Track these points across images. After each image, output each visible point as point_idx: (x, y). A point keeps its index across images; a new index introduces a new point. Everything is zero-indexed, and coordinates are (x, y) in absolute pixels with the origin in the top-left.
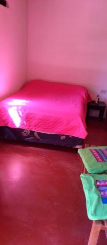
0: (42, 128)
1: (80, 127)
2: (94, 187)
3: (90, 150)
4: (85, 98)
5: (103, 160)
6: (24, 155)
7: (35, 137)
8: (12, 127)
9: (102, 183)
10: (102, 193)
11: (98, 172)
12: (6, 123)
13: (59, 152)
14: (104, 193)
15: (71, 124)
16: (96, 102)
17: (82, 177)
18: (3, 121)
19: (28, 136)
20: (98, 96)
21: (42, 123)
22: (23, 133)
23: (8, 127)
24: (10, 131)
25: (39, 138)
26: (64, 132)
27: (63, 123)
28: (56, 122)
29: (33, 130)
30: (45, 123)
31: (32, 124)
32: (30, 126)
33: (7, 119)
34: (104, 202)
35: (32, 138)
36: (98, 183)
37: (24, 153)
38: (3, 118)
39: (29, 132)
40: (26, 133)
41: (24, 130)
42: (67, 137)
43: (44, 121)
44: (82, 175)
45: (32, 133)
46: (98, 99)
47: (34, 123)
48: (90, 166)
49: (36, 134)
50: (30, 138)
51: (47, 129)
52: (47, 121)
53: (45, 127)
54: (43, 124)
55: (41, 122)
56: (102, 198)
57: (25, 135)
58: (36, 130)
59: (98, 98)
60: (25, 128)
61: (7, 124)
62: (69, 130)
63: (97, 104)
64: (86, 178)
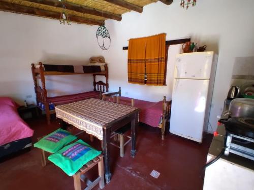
1: (24, 129)
2: (63, 157)
3: (45, 139)
9: (67, 152)
10: (70, 157)
15: (12, 131)
16: (26, 106)
20: (25, 101)
26: (6, 141)
34: (74, 160)
36: (64, 154)
42: (12, 143)
44: (49, 158)
56: (72, 160)
63: (28, 107)
64: (54, 157)
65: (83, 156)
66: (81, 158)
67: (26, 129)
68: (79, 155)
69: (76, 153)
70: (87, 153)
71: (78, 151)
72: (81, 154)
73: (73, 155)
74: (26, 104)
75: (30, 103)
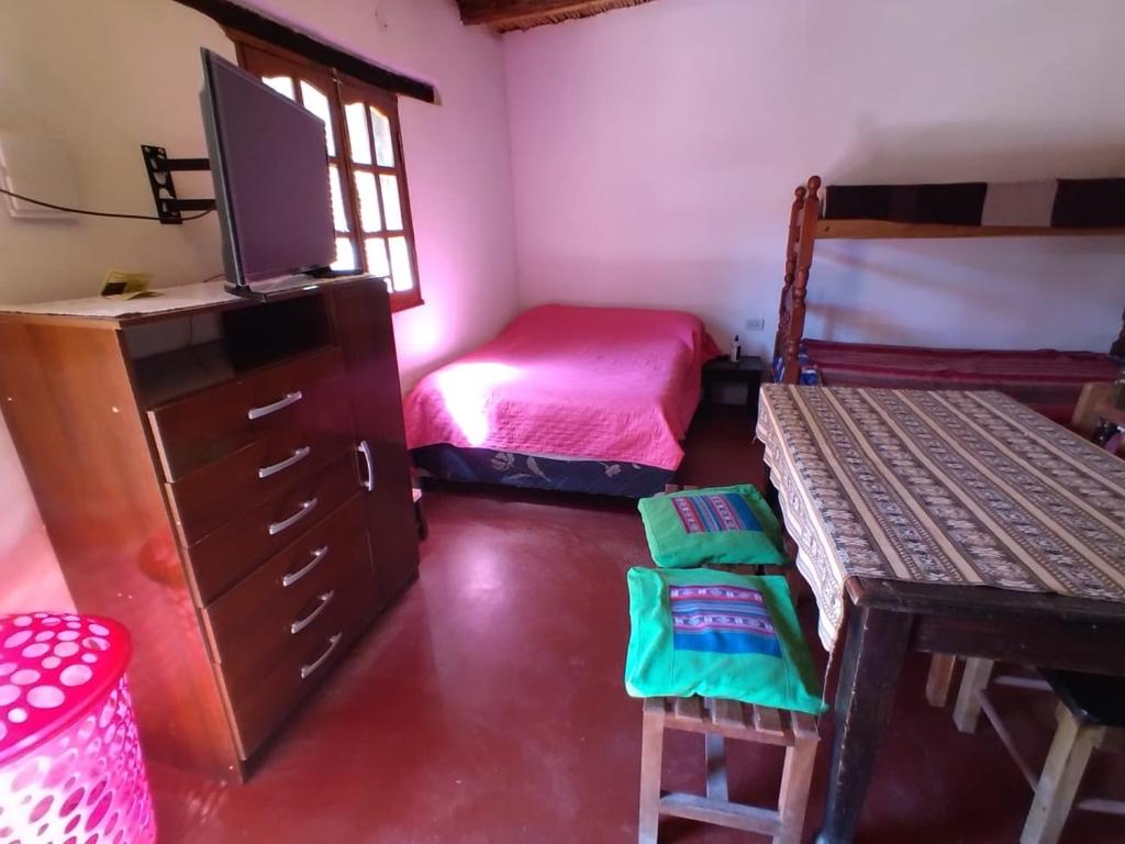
0: (547, 444)
1: (658, 435)
2: (659, 602)
3: (673, 499)
4: (691, 346)
5: (703, 526)
6: (498, 526)
7: (530, 471)
8: (461, 446)
9: (687, 593)
10: (679, 621)
11: (684, 563)
12: (445, 434)
13: (604, 515)
14: (685, 622)
15: (631, 428)
16: (734, 358)
17: (632, 578)
18: (437, 428)
19: (512, 472)
20: (737, 339)
21: (544, 430)
22: (493, 461)
23: (451, 445)
24: (458, 459)
25: (541, 474)
26: (611, 452)
27: (608, 425)
28: (587, 424)
29: (522, 451)
30: (553, 427)
31: (517, 432)
32: (510, 441)
33: (446, 424)
34: (677, 646)
35: (522, 475)
36: (675, 594)
37: (500, 521)
38: (437, 420)
39: (513, 459)
40: (502, 460)
41: (497, 452)
42: (626, 466)
43: (551, 423)
44: (632, 572)
45: (521, 460)
46: (739, 348)
47: (522, 428)
48: (662, 546)
49: (531, 464)
50: (515, 477)
51: (560, 446)
52: (560, 422)
53: (557, 442)
54: (548, 433)
55: (542, 426)
56: (675, 635)
57: (500, 466)
58: (532, 451)
59: (736, 344)
60: (500, 446)
61: (448, 439)
62: (630, 446)
63: (737, 365)
64: (643, 580)
65: (722, 658)
66: (707, 656)
67: (663, 437)
68: (711, 639)
69: (708, 620)
70: (744, 658)
71: (724, 620)
72: (722, 644)
73: (694, 621)
74: (735, 351)
75: (752, 351)
